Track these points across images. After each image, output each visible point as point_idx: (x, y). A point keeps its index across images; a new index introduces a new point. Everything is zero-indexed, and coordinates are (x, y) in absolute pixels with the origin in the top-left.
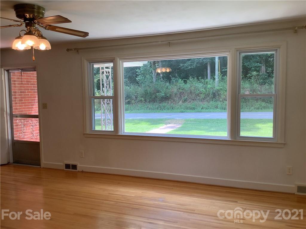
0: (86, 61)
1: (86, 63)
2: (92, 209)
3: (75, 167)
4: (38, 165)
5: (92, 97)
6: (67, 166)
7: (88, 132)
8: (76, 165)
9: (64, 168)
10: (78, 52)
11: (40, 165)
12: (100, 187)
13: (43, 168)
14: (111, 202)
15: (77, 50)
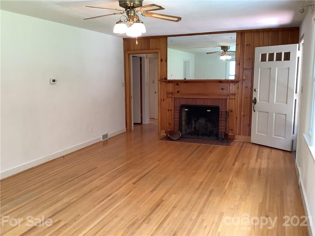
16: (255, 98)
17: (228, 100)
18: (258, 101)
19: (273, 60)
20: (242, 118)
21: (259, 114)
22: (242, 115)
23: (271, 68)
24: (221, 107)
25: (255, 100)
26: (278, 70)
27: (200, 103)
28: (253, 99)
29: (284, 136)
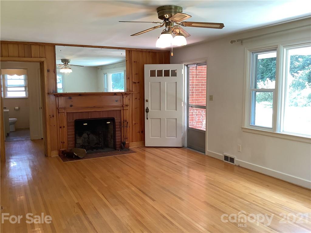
0: (249, 52)
1: (249, 54)
2: (223, 202)
3: (232, 160)
4: (203, 152)
5: (253, 90)
6: (226, 158)
7: (246, 126)
8: (234, 159)
9: (223, 159)
10: (242, 43)
11: (205, 153)
12: (245, 185)
13: (207, 156)
14: (245, 202)
15: (241, 41)
16: (147, 108)
17: (122, 111)
18: (150, 110)
19: (162, 76)
20: (134, 127)
21: (151, 120)
22: (134, 124)
23: (160, 82)
24: (116, 119)
25: (147, 109)
26: (167, 84)
27: (96, 116)
28: (145, 108)
29: (176, 136)
